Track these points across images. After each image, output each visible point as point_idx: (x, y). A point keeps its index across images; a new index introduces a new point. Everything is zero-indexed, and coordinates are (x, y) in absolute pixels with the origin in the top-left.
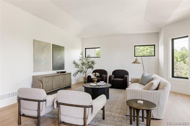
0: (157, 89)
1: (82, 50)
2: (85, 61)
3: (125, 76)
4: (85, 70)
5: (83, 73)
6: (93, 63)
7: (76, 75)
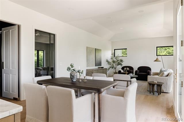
0: (167, 76)
1: (112, 51)
2: (115, 60)
3: (148, 71)
4: (115, 67)
5: (114, 68)
6: (122, 61)
7: (109, 70)
